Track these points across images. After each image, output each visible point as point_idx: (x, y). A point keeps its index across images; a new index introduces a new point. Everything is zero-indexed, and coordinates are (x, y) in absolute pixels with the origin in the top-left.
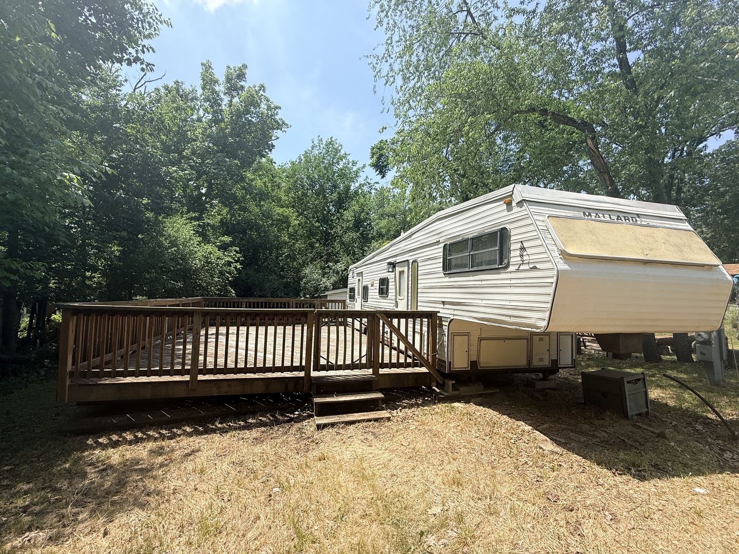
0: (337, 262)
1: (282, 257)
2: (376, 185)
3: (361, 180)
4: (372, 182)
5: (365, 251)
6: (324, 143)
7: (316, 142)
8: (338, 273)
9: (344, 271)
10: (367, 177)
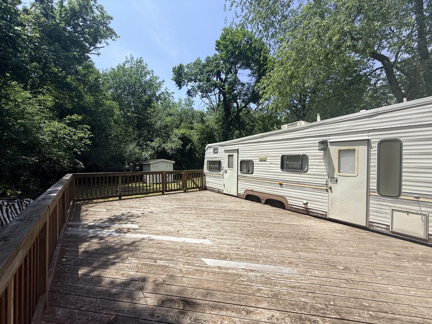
0: (152, 141)
1: (110, 136)
2: (172, 94)
3: (163, 89)
4: (170, 92)
5: (170, 135)
6: (135, 61)
7: (129, 59)
8: (154, 148)
9: (159, 147)
10: (166, 88)
